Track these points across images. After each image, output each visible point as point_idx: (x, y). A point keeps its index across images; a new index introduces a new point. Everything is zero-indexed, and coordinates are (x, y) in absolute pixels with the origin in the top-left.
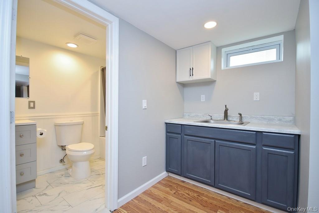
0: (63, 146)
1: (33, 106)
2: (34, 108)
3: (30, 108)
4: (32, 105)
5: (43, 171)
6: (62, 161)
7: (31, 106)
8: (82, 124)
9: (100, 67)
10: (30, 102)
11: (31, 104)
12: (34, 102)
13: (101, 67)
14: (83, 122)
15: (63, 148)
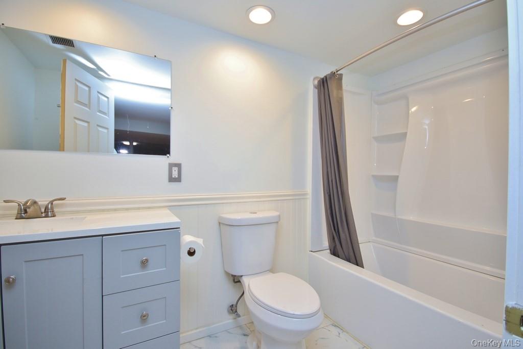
0: (235, 276)
1: (177, 177)
2: (178, 180)
3: (171, 179)
4: (175, 174)
5: (195, 331)
6: (233, 309)
7: (173, 177)
8: (277, 222)
9: (312, 79)
10: (171, 166)
11: (173, 171)
12: (179, 166)
13: (314, 79)
14: (279, 216)
15: (236, 280)
